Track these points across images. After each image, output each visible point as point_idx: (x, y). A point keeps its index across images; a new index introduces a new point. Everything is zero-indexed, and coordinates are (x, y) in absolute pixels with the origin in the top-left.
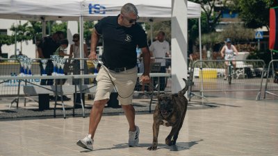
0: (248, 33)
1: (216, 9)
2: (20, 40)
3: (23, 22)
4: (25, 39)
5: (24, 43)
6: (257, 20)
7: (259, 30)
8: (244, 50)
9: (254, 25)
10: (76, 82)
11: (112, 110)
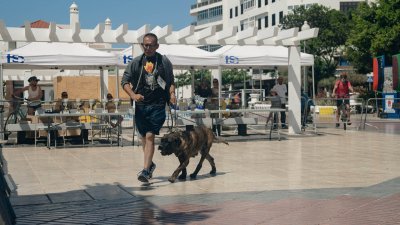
0: (360, 78)
1: (335, 58)
2: (182, 85)
3: (184, 71)
4: (185, 84)
5: (185, 87)
6: (366, 67)
7: (368, 75)
8: (357, 91)
9: (364, 71)
10: (213, 116)
11: (241, 137)
